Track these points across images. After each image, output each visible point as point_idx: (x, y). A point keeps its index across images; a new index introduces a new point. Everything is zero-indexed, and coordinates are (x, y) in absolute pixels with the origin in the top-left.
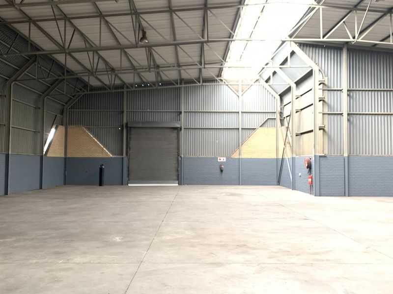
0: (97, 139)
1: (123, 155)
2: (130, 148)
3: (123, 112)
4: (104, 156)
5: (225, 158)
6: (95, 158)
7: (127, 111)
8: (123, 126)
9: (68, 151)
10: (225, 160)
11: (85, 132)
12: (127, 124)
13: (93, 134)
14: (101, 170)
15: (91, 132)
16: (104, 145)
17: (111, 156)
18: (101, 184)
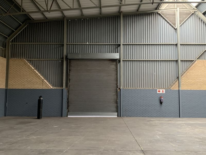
0: (38, 71)
1: (63, 87)
2: (69, 80)
3: (63, 45)
4: (44, 87)
5: (164, 90)
6: (35, 89)
7: (67, 44)
8: (63, 58)
9: (9, 82)
10: (164, 92)
11: (26, 64)
12: (67, 56)
13: (34, 66)
14: (40, 102)
15: (32, 65)
16: (45, 77)
17: (52, 87)
18: (39, 117)
